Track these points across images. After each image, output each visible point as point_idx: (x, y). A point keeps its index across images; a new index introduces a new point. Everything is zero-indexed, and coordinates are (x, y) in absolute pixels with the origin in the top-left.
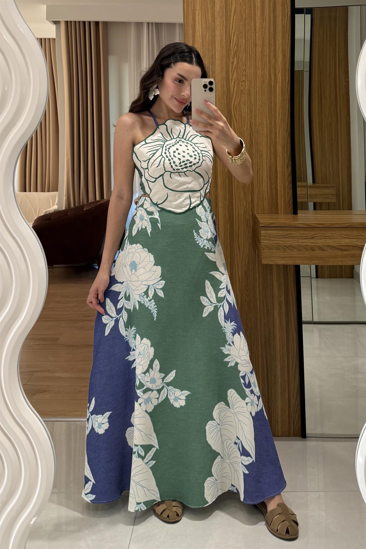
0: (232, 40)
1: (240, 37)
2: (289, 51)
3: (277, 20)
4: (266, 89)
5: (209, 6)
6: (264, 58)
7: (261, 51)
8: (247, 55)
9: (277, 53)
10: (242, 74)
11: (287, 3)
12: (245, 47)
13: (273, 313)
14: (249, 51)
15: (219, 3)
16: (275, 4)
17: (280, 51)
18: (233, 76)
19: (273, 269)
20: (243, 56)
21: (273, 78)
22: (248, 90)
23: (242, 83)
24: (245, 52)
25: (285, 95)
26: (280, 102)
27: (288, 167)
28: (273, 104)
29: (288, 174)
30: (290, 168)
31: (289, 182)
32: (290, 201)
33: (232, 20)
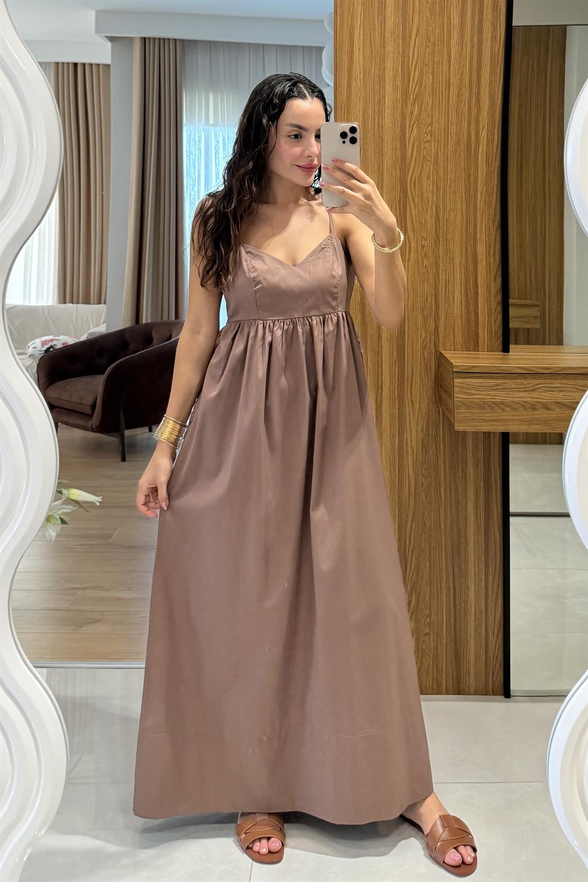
0: (411, 77)
1: (425, 72)
3: (484, 46)
4: (462, 154)
6: (461, 105)
7: (458, 95)
8: (434, 101)
9: (482, 99)
10: (426, 130)
11: (500, 20)
12: (433, 88)
13: (466, 503)
14: (438, 95)
15: (393, 17)
16: (481, 21)
17: (487, 94)
18: (411, 133)
19: (467, 438)
20: (429, 101)
21: (473, 137)
22: (434, 156)
23: (426, 145)
24: (432, 95)
25: (492, 164)
26: (484, 175)
27: (497, 278)
28: (472, 178)
29: (496, 290)
30: (499, 280)
31: (498, 302)
32: (498, 331)
33: (412, 45)
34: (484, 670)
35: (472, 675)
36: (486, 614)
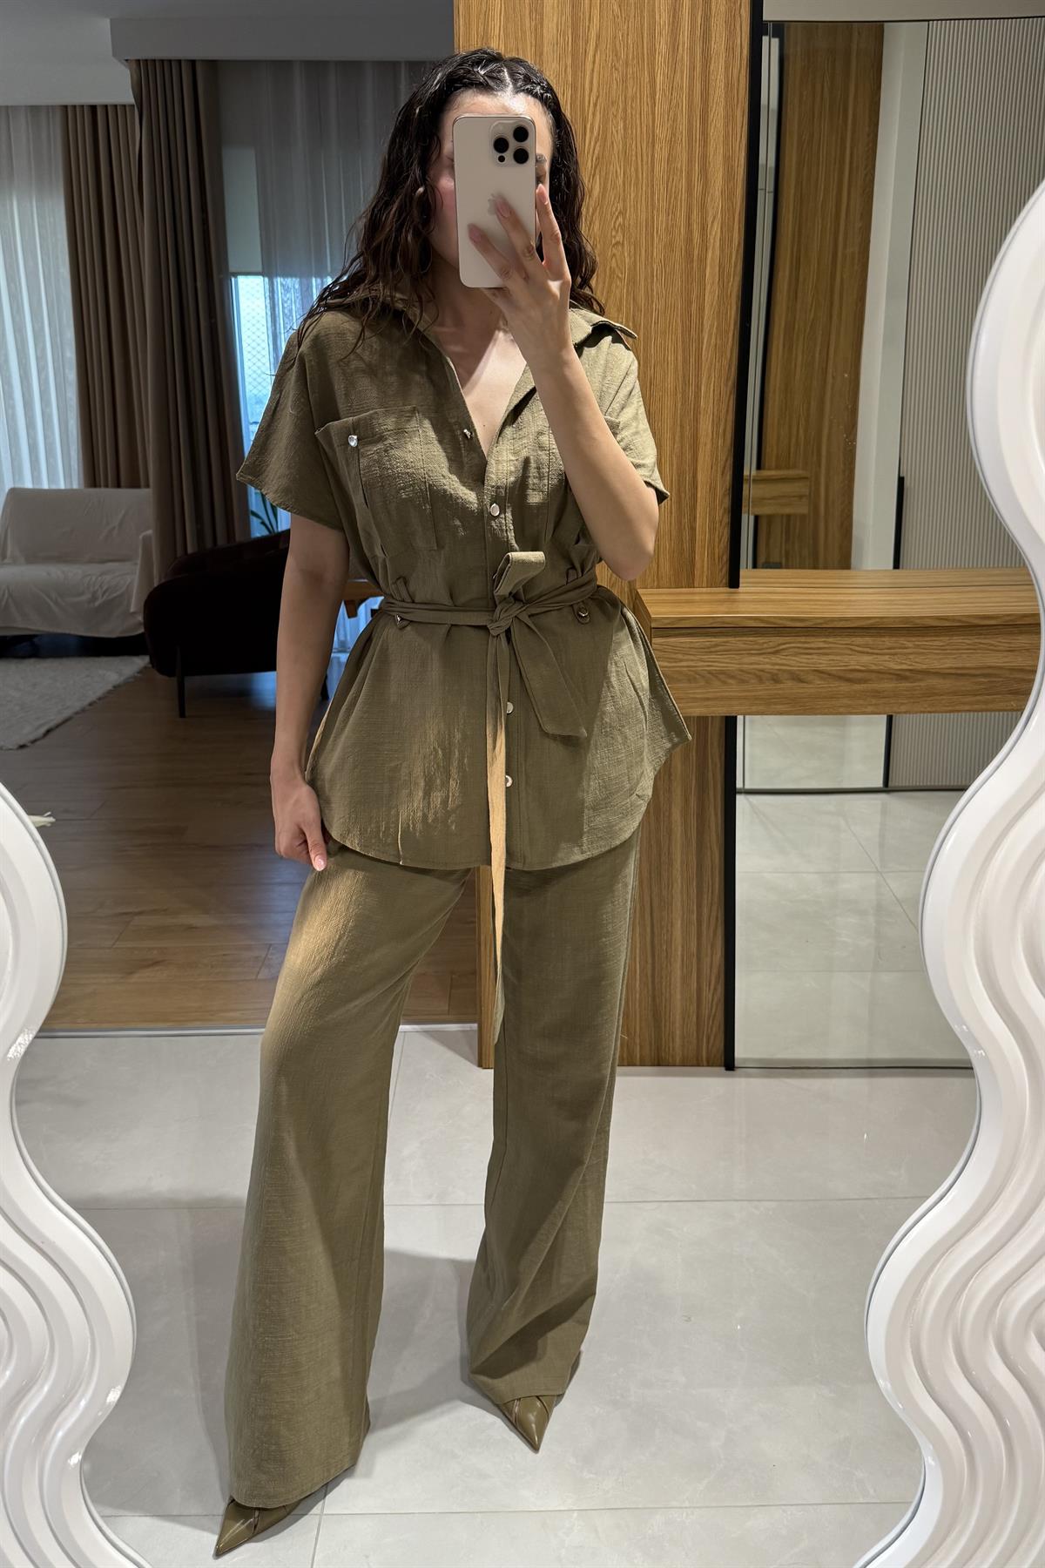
0: (588, 126)
1: (611, 116)
2: (743, 160)
3: (712, 68)
4: (677, 267)
5: (528, 25)
7: (668, 158)
8: (628, 171)
9: (712, 164)
10: (615, 222)
11: (740, 16)
12: (625, 144)
14: (634, 158)
15: (556, 15)
16: (707, 18)
17: (720, 158)
20: (619, 171)
21: (696, 235)
23: (613, 250)
24: (625, 161)
26: (715, 303)
27: (725, 472)
28: (694, 308)
29: (724, 489)
30: (728, 472)
31: (725, 509)
32: (723, 555)
33: (589, 66)
34: (695, 1033)
35: (678, 1041)
36: (699, 959)
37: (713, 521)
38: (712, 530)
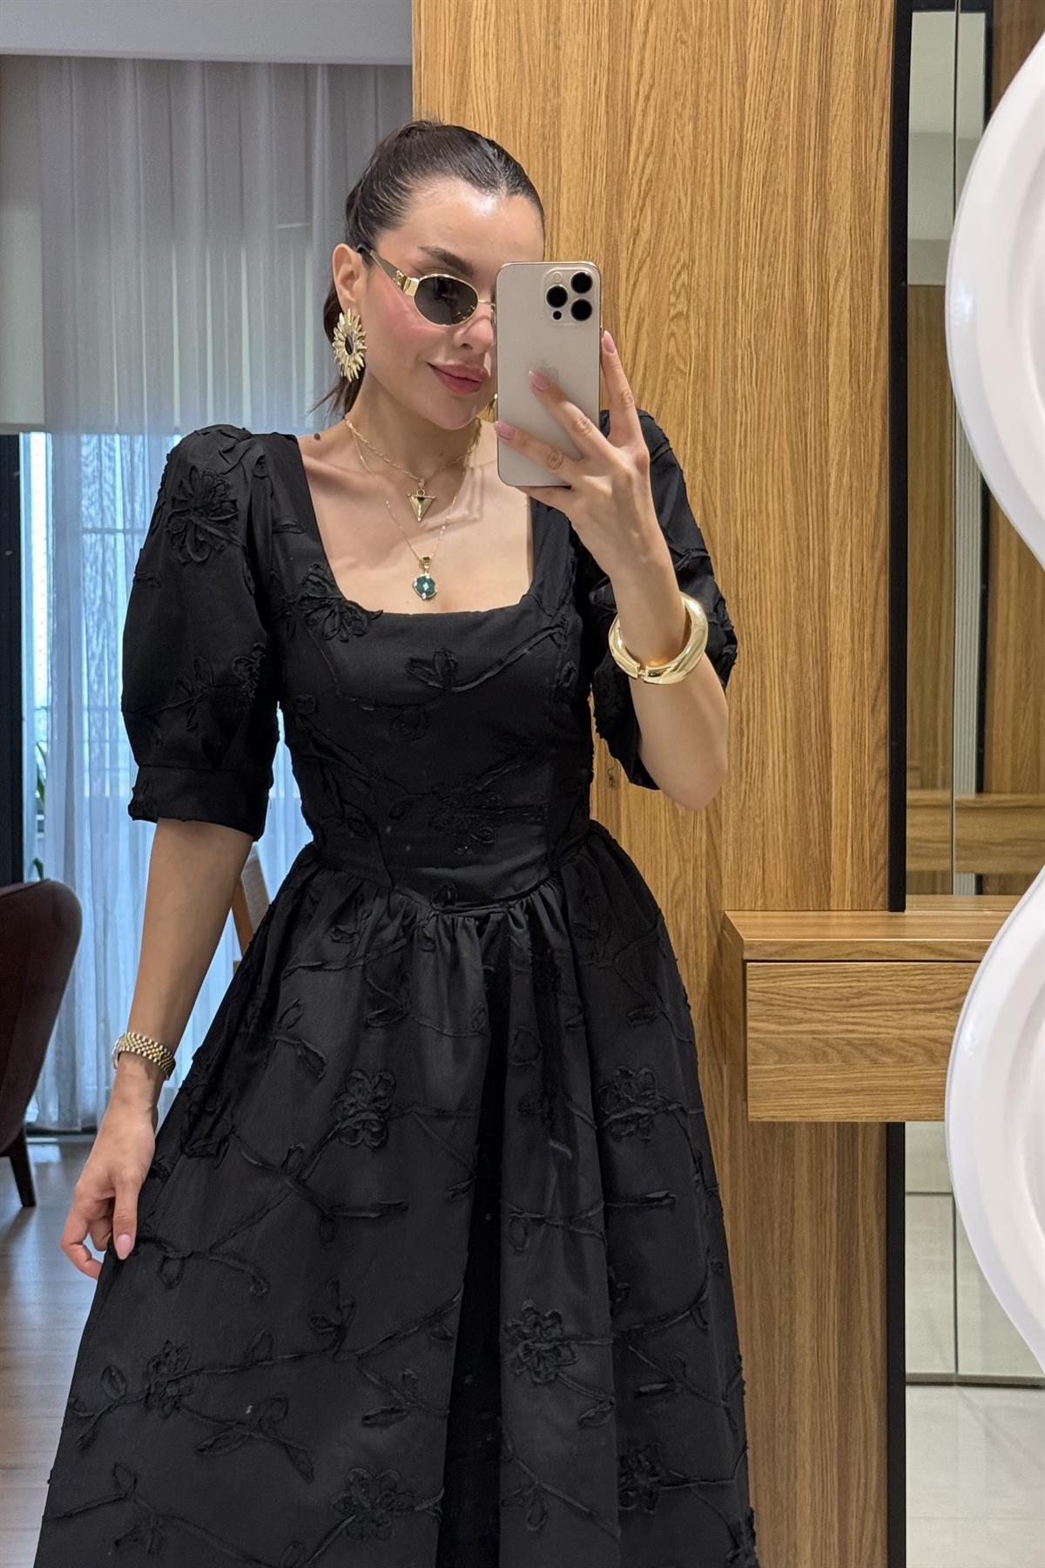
0: (635, 132)
1: (673, 116)
8: (698, 199)
9: (833, 186)
10: (675, 282)
12: (694, 158)
13: (791, 1324)
14: (708, 180)
17: (846, 177)
18: (632, 294)
19: (797, 1144)
20: (683, 200)
21: (810, 301)
22: (697, 356)
23: (674, 328)
24: (693, 183)
25: (866, 382)
26: (846, 415)
27: (878, 708)
28: (811, 424)
29: (876, 737)
30: (883, 710)
31: (879, 772)
32: (878, 853)
33: (637, 40)
37: (859, 792)
38: (859, 807)
